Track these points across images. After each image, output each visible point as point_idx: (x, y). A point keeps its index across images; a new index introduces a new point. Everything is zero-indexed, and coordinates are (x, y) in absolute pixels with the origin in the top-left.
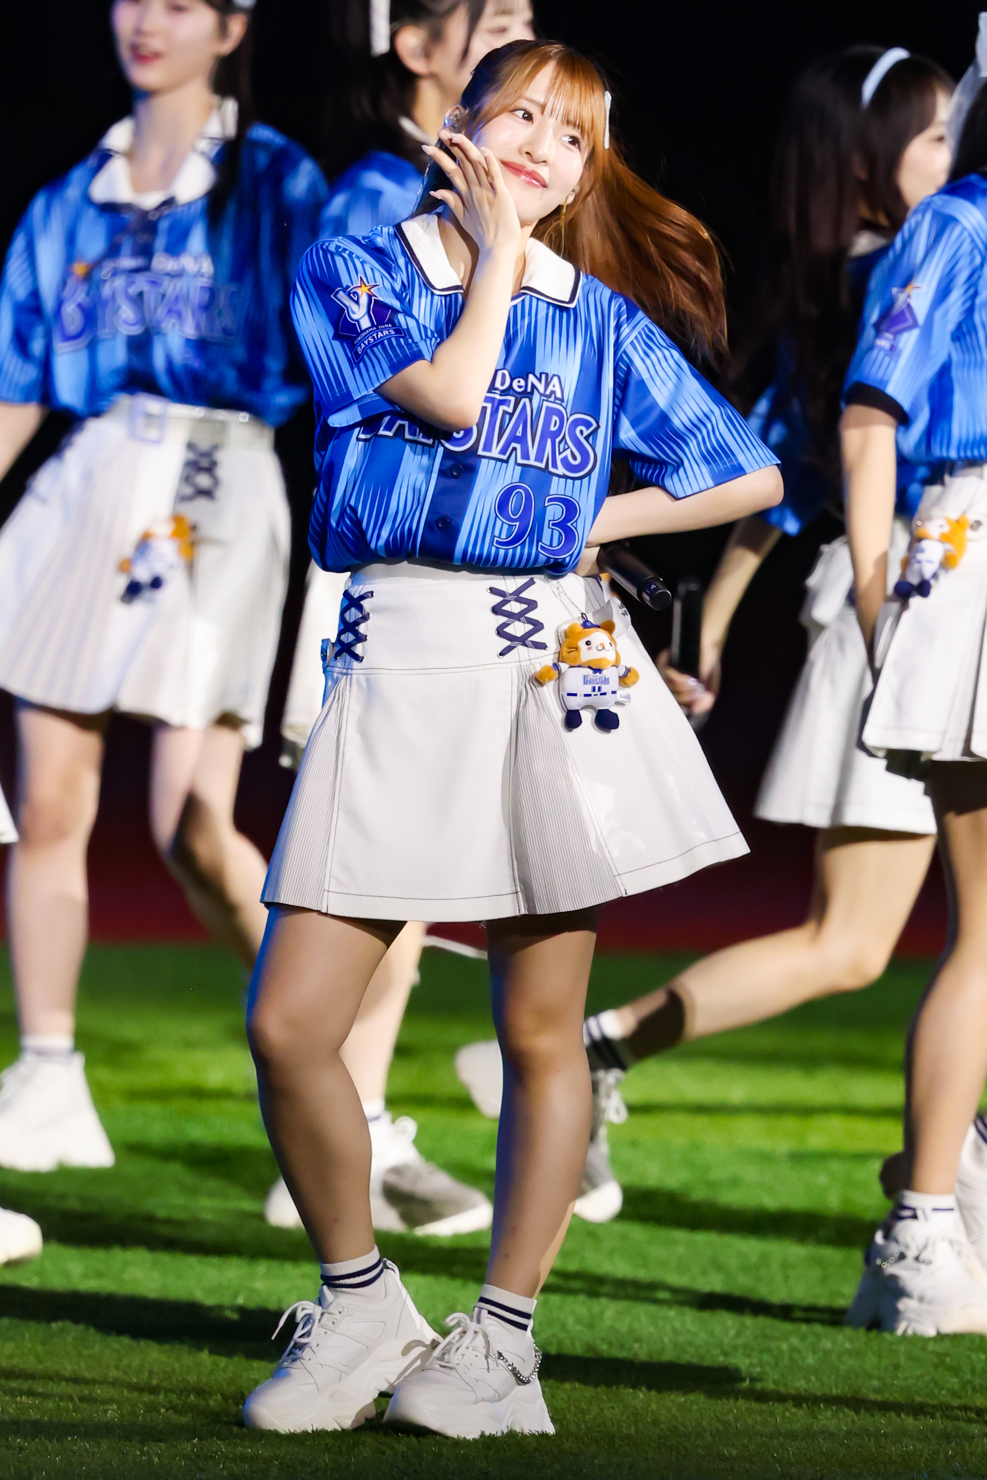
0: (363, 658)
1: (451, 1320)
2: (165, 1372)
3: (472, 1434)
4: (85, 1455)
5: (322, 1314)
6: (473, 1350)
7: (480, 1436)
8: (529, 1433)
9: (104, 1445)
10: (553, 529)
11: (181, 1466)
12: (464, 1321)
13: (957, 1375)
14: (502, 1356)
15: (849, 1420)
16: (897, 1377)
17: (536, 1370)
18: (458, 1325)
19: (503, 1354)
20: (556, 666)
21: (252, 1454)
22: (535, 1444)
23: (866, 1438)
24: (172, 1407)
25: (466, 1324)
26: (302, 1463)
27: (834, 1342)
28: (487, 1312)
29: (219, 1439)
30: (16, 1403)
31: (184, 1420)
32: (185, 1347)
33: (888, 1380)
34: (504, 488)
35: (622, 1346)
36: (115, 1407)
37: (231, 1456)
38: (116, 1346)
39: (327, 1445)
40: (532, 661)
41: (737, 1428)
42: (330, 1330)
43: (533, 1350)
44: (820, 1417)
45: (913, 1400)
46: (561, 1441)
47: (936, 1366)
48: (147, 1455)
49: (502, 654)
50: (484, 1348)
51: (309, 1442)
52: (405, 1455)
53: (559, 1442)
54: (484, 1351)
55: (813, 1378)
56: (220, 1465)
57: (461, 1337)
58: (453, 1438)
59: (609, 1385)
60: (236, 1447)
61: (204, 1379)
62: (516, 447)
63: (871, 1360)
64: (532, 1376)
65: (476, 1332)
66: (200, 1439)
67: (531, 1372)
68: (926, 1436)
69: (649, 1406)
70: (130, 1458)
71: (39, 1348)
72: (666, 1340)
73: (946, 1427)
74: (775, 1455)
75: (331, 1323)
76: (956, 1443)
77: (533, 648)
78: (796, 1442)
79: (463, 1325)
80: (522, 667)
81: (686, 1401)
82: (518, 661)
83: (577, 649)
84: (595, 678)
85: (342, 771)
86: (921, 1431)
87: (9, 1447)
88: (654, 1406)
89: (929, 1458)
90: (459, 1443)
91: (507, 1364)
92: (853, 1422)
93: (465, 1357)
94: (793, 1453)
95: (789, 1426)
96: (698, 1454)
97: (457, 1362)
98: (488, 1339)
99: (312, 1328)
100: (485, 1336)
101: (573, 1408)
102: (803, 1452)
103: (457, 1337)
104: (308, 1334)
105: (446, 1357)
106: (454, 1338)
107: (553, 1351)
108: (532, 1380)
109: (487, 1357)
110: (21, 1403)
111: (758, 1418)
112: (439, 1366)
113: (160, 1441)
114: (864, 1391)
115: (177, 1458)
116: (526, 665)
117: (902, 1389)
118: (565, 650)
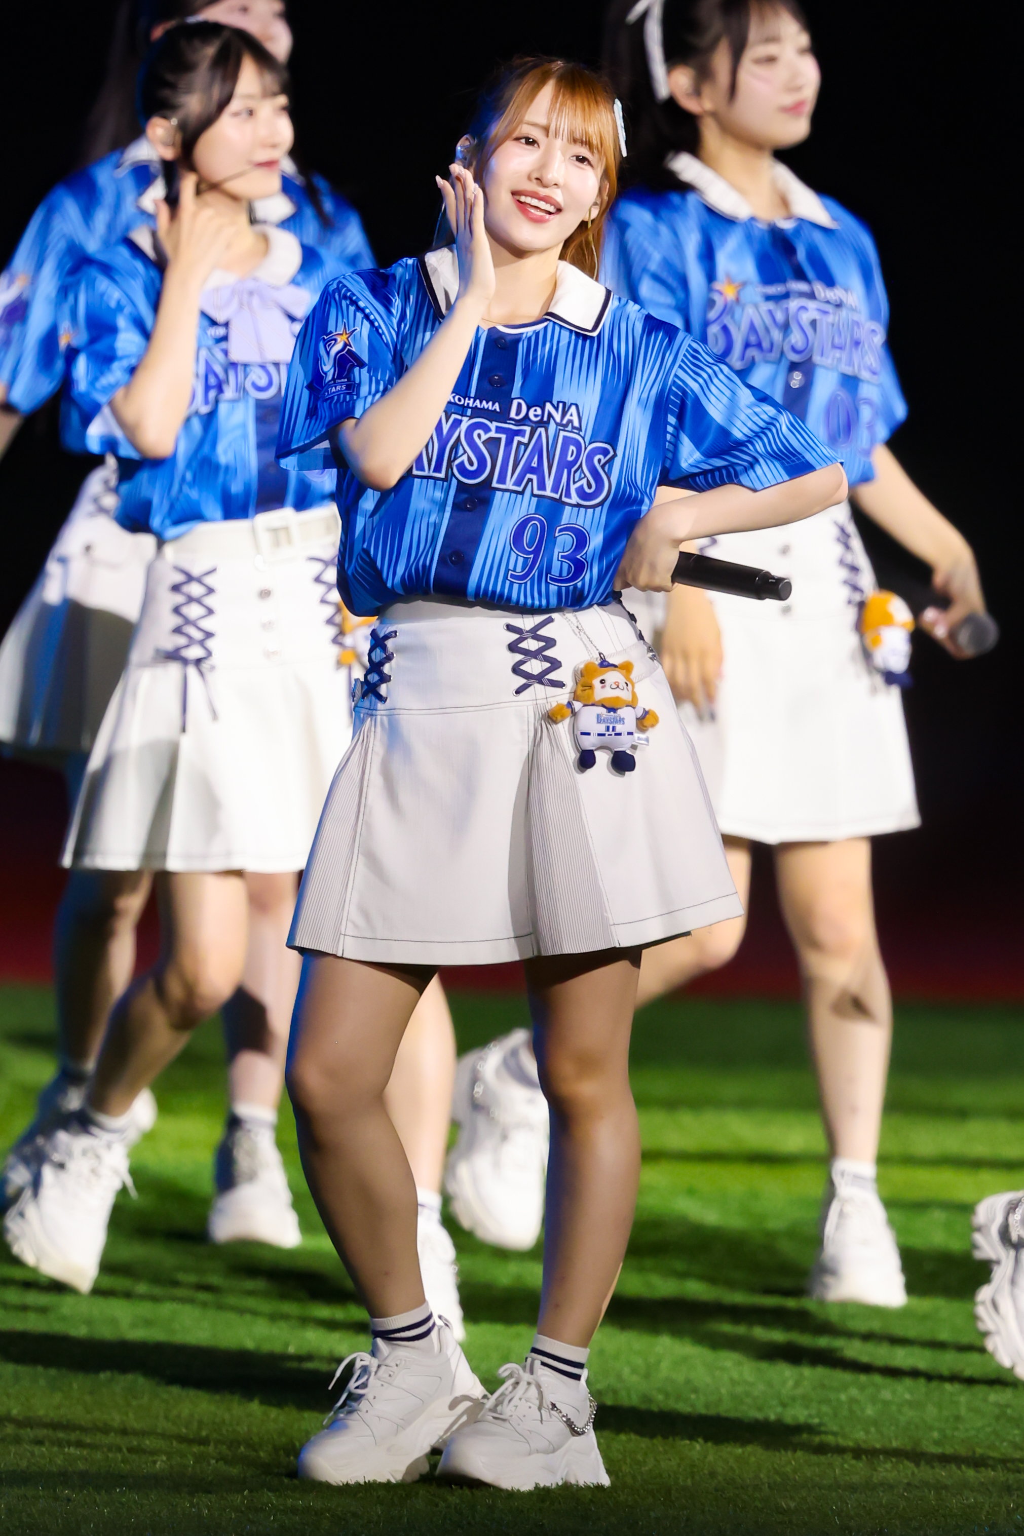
0: (387, 698)
1: (504, 1371)
2: (214, 1423)
3: (526, 1486)
4: (134, 1507)
5: (379, 1366)
6: (527, 1401)
7: (535, 1488)
8: (584, 1485)
9: (152, 1496)
10: (562, 561)
11: (231, 1518)
12: (517, 1373)
13: (1018, 1427)
14: (556, 1407)
15: (909, 1473)
16: (957, 1429)
17: (591, 1420)
18: (511, 1376)
19: (557, 1405)
20: (570, 704)
21: (303, 1505)
22: (590, 1496)
23: (926, 1490)
24: (222, 1458)
25: (519, 1374)
26: (354, 1515)
27: (894, 1392)
28: (540, 1363)
29: (269, 1490)
30: (64, 1454)
31: (234, 1471)
32: (236, 1398)
33: (949, 1432)
34: (520, 520)
35: (678, 1398)
36: (164, 1458)
37: (282, 1508)
38: (165, 1396)
39: (378, 1497)
40: (549, 700)
41: (795, 1480)
42: (387, 1383)
43: (588, 1401)
44: (880, 1469)
45: (974, 1452)
46: (616, 1493)
47: (998, 1418)
48: (197, 1506)
49: (518, 692)
50: (537, 1399)
51: (361, 1494)
52: (458, 1508)
53: (615, 1494)
54: (537, 1402)
55: (873, 1430)
56: (271, 1516)
57: (514, 1388)
58: (507, 1490)
59: (665, 1437)
60: (287, 1499)
61: (255, 1429)
62: (531, 478)
63: (931, 1411)
64: (587, 1427)
65: (529, 1384)
66: (251, 1491)
67: (586, 1423)
68: (988, 1489)
69: (705, 1457)
70: (179, 1509)
71: (88, 1398)
72: (723, 1391)
73: (1008, 1480)
74: (834, 1508)
75: (388, 1375)
76: (1018, 1496)
77: (549, 686)
78: (855, 1495)
79: (516, 1376)
80: (539, 705)
81: (743, 1452)
82: (535, 699)
83: (591, 687)
84: (609, 717)
85: (364, 814)
86: (982, 1484)
87: (56, 1499)
88: (711, 1458)
89: (990, 1511)
90: (512, 1495)
91: (561, 1415)
92: (913, 1473)
93: (518, 1408)
94: (851, 1506)
95: (847, 1478)
96: (756, 1507)
97: (510, 1413)
98: (541, 1390)
99: (367, 1380)
100: (539, 1387)
101: (628, 1460)
102: (862, 1504)
103: (510, 1388)
104: (364, 1386)
105: (499, 1408)
106: (506, 1389)
107: (609, 1402)
108: (586, 1431)
109: (540, 1409)
110: (69, 1454)
111: (817, 1470)
112: (491, 1418)
113: (209, 1492)
114: (924, 1442)
115: (227, 1510)
116: (543, 704)
117: (963, 1441)
118: (580, 688)
